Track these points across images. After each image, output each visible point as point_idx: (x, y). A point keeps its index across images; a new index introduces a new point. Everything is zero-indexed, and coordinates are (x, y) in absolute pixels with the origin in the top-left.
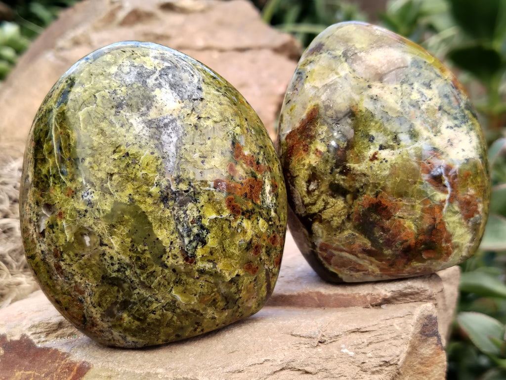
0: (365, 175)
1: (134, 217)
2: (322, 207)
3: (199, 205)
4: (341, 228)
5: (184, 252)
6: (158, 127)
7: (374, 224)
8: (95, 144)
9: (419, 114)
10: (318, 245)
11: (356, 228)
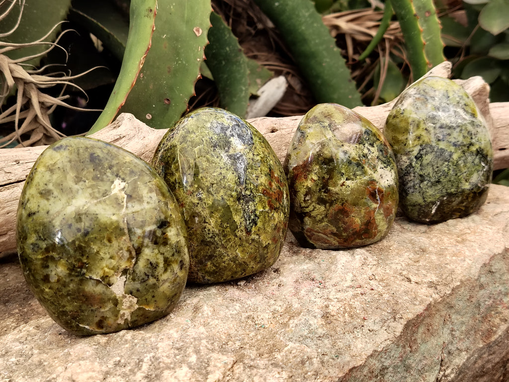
0: (337, 194)
1: (224, 208)
2: (311, 210)
3: (255, 203)
4: (321, 221)
5: (246, 229)
6: (235, 159)
7: (340, 220)
8: (204, 167)
9: (367, 161)
10: (306, 229)
11: (329, 221)
